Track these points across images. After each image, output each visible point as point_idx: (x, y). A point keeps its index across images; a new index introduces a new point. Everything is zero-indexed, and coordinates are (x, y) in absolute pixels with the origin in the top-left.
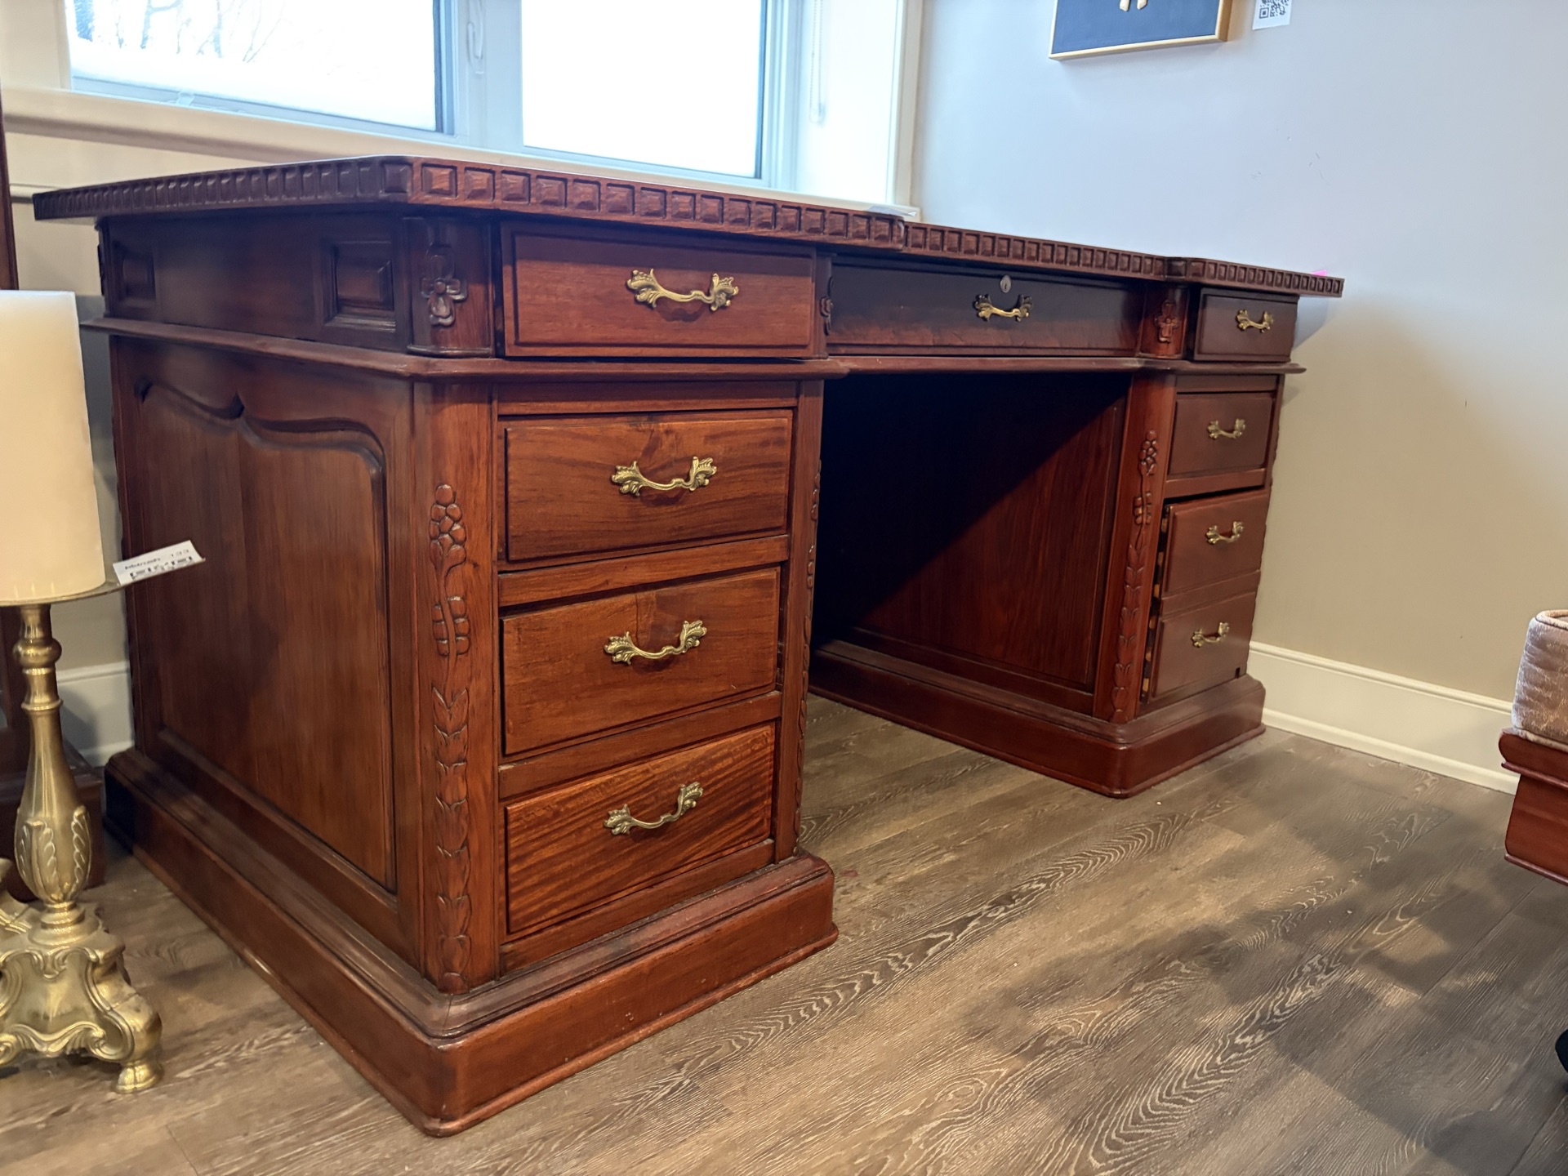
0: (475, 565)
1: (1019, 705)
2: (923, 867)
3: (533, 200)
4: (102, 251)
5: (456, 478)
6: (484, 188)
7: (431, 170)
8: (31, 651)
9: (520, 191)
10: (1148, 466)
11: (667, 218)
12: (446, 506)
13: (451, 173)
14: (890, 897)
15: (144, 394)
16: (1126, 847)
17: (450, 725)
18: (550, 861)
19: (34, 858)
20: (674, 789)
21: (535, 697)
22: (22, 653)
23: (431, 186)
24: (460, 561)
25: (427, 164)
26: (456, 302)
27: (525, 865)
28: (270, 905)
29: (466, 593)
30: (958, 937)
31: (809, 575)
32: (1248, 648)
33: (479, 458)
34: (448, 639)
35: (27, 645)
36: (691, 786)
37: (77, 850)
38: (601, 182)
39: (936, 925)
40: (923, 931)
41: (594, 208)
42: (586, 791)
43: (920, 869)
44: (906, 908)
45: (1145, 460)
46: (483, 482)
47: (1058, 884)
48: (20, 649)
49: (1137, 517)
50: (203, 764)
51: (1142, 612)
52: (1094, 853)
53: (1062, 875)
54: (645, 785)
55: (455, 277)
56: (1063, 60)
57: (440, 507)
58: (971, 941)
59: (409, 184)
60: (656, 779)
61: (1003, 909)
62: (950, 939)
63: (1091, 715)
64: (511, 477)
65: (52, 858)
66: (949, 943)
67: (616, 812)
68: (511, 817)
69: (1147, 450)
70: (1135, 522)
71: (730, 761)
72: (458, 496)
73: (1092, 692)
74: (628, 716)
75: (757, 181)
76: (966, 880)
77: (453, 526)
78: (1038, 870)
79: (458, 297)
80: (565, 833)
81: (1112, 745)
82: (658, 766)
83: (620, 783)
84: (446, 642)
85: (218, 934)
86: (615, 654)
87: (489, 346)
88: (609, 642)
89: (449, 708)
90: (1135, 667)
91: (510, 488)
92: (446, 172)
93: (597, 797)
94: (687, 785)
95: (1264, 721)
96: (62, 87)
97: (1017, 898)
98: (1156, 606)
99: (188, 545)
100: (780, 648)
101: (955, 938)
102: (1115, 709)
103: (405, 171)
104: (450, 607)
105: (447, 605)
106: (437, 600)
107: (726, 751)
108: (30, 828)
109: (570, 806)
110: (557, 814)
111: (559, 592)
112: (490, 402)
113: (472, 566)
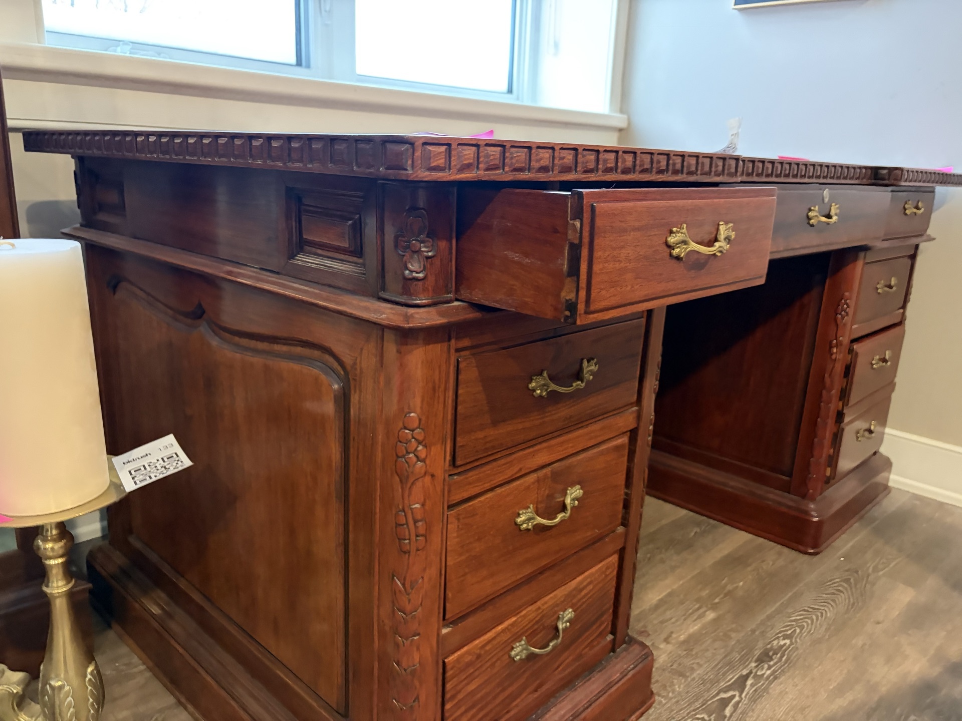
0: (433, 476)
1: (734, 484)
2: (695, 625)
3: (507, 169)
4: (79, 176)
5: (421, 408)
6: (472, 161)
7: (430, 148)
8: (49, 545)
9: (497, 162)
10: (843, 318)
11: (598, 174)
12: (413, 431)
13: (446, 150)
14: (680, 656)
15: (115, 288)
16: (834, 601)
17: (408, 608)
18: (472, 693)
19: (57, 711)
20: (555, 617)
21: (467, 570)
22: (42, 547)
23: (430, 164)
24: (422, 475)
25: (427, 143)
26: (428, 258)
27: (456, 701)
28: (233, 703)
29: (425, 500)
30: (743, 695)
31: (649, 436)
32: (883, 433)
33: (439, 387)
34: (409, 539)
35: (45, 540)
36: (567, 613)
37: (91, 700)
38: (555, 147)
39: (723, 684)
40: (714, 691)
41: (548, 171)
42: (498, 634)
43: (694, 628)
44: (695, 666)
45: (840, 314)
46: (441, 406)
47: (798, 641)
48: (40, 543)
49: (832, 354)
50: (166, 569)
51: (831, 422)
52: (815, 609)
53: (798, 631)
54: (537, 619)
55: (428, 236)
56: (740, 10)
57: (407, 431)
58: (755, 698)
59: (410, 162)
60: (545, 612)
61: (766, 666)
62: (737, 698)
63: (789, 493)
64: (460, 399)
65: (72, 710)
66: (738, 703)
67: (518, 644)
68: (448, 667)
69: (843, 307)
70: (831, 358)
71: (591, 587)
72: (423, 422)
73: (790, 475)
74: (528, 570)
75: (509, 96)
76: (730, 638)
77: (418, 447)
78: (779, 627)
79: (430, 254)
80: (484, 668)
81: (807, 518)
82: (546, 603)
83: (521, 621)
84: (407, 541)
85: (186, 708)
86: (522, 525)
87: (450, 293)
88: (519, 515)
89: (408, 594)
90: (823, 459)
91: (459, 408)
92: (443, 148)
93: (505, 637)
94: (564, 611)
95: (891, 484)
96: (39, 43)
97: (773, 654)
98: (840, 416)
99: (170, 439)
100: (626, 494)
101: (740, 696)
102: (808, 490)
103: (407, 150)
104: (412, 513)
105: (410, 511)
106: (401, 507)
107: (589, 580)
108: (52, 688)
109: (487, 648)
110: (479, 656)
111: (489, 484)
112: (449, 340)
113: (430, 477)
